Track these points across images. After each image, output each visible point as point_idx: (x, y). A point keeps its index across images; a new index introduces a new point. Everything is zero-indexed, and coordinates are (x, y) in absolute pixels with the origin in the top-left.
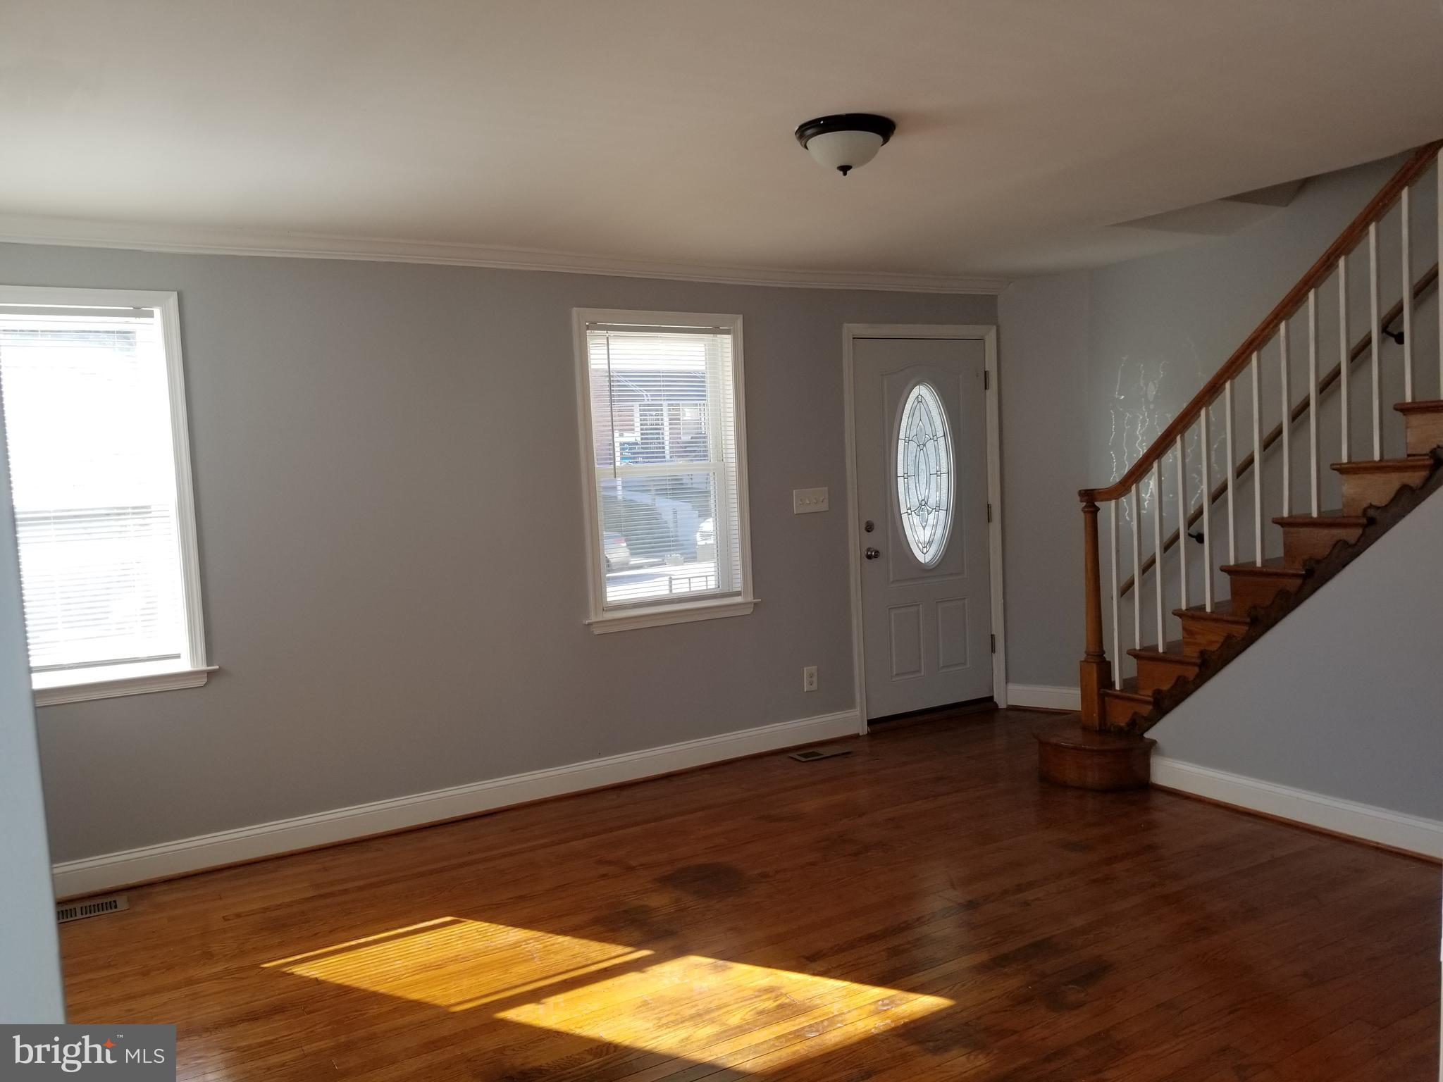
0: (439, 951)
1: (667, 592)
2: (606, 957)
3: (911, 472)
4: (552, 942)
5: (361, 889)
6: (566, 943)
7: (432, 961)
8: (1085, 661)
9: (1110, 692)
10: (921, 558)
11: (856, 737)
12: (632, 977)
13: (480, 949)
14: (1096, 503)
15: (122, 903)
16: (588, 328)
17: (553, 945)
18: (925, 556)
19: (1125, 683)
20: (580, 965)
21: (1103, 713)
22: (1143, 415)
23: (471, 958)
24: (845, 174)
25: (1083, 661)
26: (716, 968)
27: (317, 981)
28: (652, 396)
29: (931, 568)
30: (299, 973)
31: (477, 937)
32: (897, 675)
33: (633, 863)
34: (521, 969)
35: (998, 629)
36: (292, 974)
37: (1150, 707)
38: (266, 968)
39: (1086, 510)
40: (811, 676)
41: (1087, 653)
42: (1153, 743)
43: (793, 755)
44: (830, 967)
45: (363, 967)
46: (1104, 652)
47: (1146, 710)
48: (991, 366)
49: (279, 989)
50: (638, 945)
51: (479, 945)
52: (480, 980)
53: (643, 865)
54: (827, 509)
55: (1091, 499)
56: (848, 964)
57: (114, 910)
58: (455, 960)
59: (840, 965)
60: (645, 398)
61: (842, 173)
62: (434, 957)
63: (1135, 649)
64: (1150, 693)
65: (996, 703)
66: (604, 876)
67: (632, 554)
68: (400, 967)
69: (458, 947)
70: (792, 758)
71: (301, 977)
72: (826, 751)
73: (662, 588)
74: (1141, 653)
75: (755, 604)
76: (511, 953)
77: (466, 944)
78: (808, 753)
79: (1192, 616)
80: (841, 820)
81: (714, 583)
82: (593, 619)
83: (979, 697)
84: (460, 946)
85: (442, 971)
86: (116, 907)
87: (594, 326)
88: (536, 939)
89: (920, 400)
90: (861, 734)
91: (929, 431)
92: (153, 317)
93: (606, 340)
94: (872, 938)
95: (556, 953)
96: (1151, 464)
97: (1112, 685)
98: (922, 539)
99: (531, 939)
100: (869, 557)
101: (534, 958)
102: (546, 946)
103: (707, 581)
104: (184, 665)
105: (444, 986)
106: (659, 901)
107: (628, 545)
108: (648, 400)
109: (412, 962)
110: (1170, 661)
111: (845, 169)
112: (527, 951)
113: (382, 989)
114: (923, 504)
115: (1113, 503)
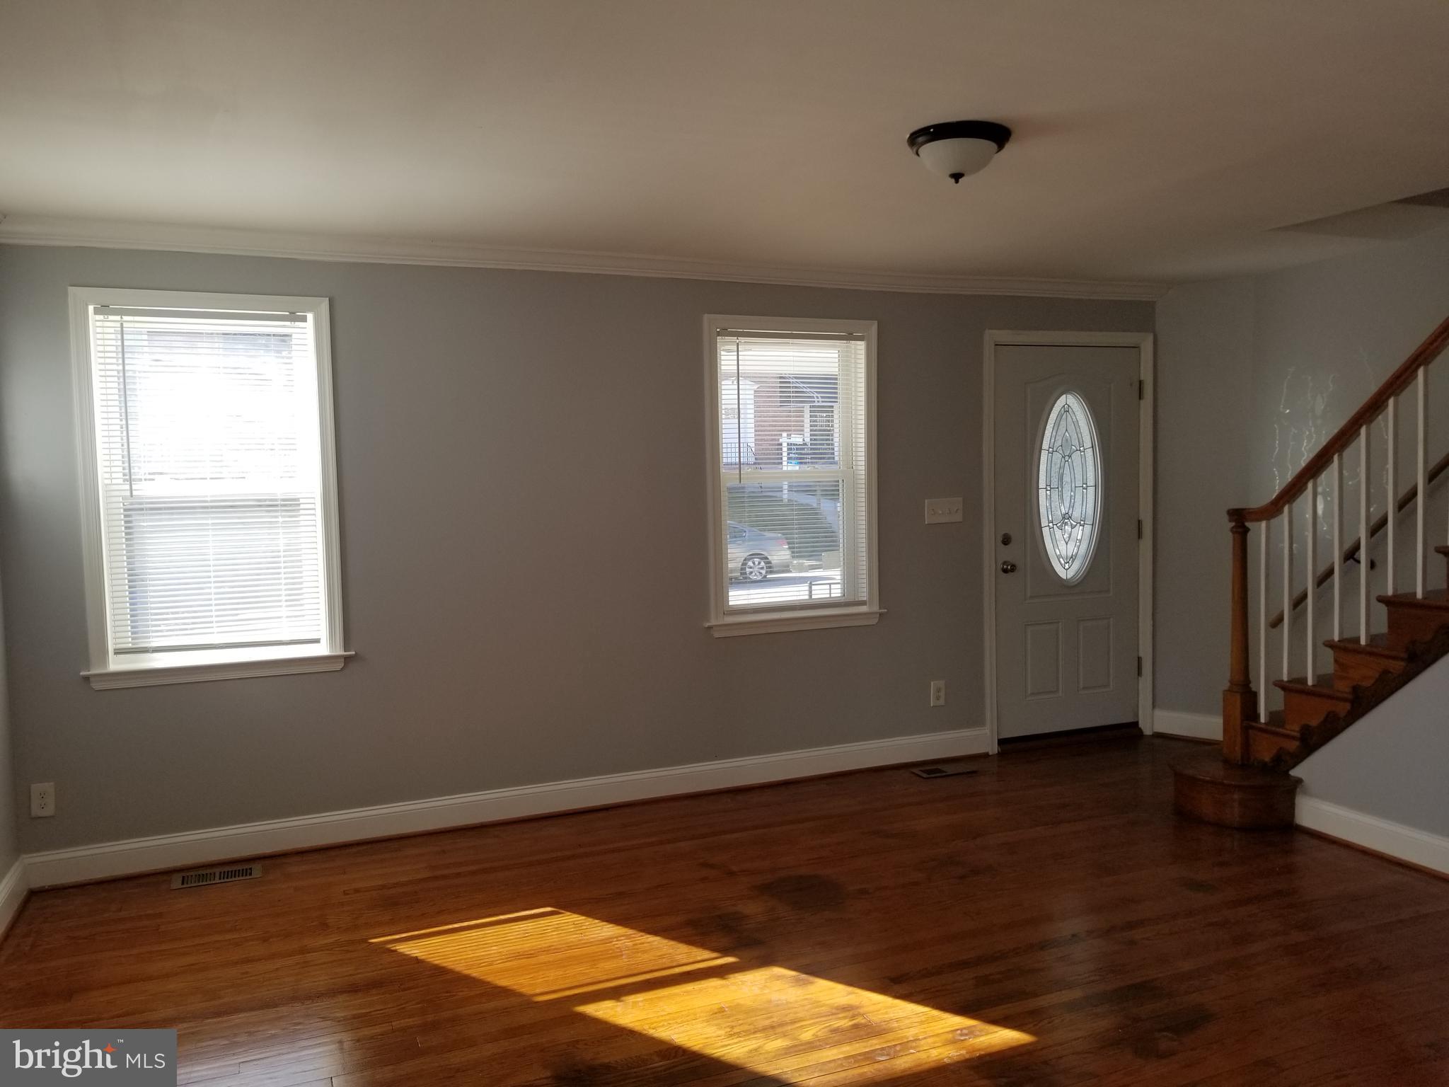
0: (534, 940)
1: (807, 597)
2: (691, 960)
3: (1054, 484)
4: (643, 941)
5: (473, 873)
6: (656, 943)
7: (527, 949)
8: (1229, 690)
9: (1254, 724)
10: (1062, 573)
11: (985, 756)
12: (714, 983)
13: (572, 942)
14: (1247, 524)
15: (257, 870)
16: (719, 333)
17: (643, 943)
18: (1066, 571)
19: (1273, 716)
20: (666, 966)
21: (1246, 745)
22: (1310, 431)
23: (563, 950)
24: (957, 182)
25: (1226, 691)
26: (797, 982)
27: (417, 960)
28: (822, 397)
29: (1073, 584)
30: (402, 951)
31: (572, 930)
32: (1032, 694)
33: (735, 868)
34: (609, 966)
35: (1145, 651)
36: (395, 951)
37: (1297, 743)
38: (372, 943)
39: (1234, 530)
40: (939, 690)
41: (1231, 682)
42: (1299, 781)
43: (916, 771)
44: (913, 991)
45: (461, 950)
46: (1250, 682)
47: (1293, 746)
48: (1147, 376)
49: (381, 964)
50: (724, 952)
51: (573, 938)
52: (567, 972)
53: (744, 871)
54: (961, 520)
55: (1241, 519)
56: (933, 990)
57: (248, 877)
58: (547, 950)
59: (924, 990)
60: (816, 400)
61: (953, 180)
62: (527, 946)
63: (1283, 681)
64: (1297, 728)
65: (1140, 729)
66: (704, 879)
67: (793, 557)
68: (495, 953)
69: (553, 938)
70: (914, 773)
71: (402, 955)
72: (950, 769)
73: (802, 593)
74: (1287, 684)
75: (881, 614)
76: (602, 948)
77: (561, 935)
78: (931, 769)
79: (1345, 648)
80: (954, 840)
81: (839, 591)
82: (713, 622)
83: (1124, 721)
84: (554, 936)
85: (533, 961)
86: (251, 874)
87: (725, 332)
88: (628, 937)
89: (1066, 410)
90: (990, 754)
91: (1075, 442)
92: (306, 321)
93: (736, 346)
94: (964, 965)
95: (644, 952)
96: (1306, 484)
97: (1257, 717)
98: (1064, 553)
99: (623, 936)
100: (1005, 571)
101: (622, 955)
102: (636, 945)
103: (830, 589)
104: (322, 650)
105: (532, 976)
106: (754, 909)
107: (790, 548)
108: (818, 401)
109: (507, 949)
110: (1320, 695)
111: (957, 177)
112: (617, 948)
113: (474, 973)
114: (1066, 517)
115: (1263, 524)
